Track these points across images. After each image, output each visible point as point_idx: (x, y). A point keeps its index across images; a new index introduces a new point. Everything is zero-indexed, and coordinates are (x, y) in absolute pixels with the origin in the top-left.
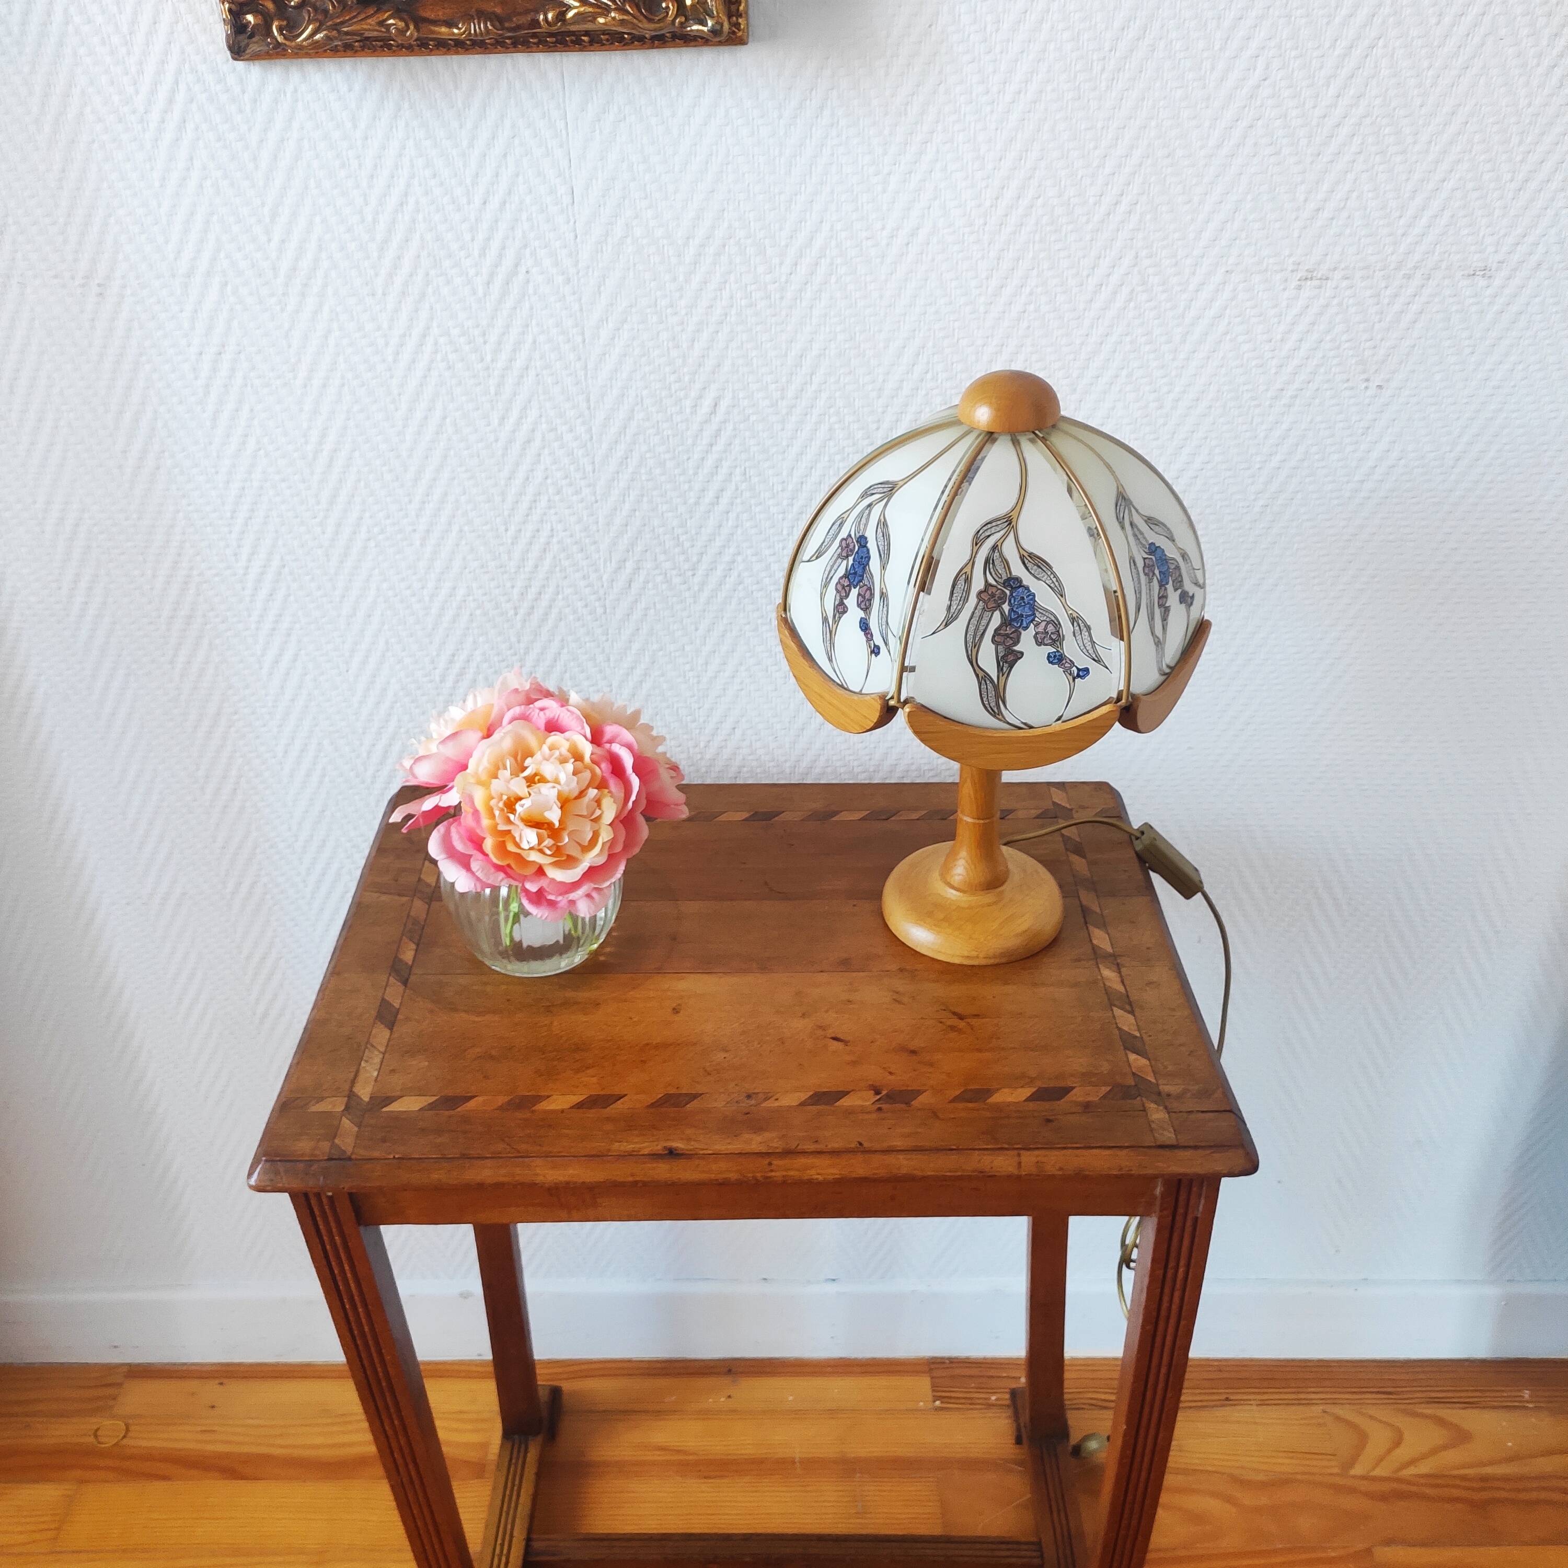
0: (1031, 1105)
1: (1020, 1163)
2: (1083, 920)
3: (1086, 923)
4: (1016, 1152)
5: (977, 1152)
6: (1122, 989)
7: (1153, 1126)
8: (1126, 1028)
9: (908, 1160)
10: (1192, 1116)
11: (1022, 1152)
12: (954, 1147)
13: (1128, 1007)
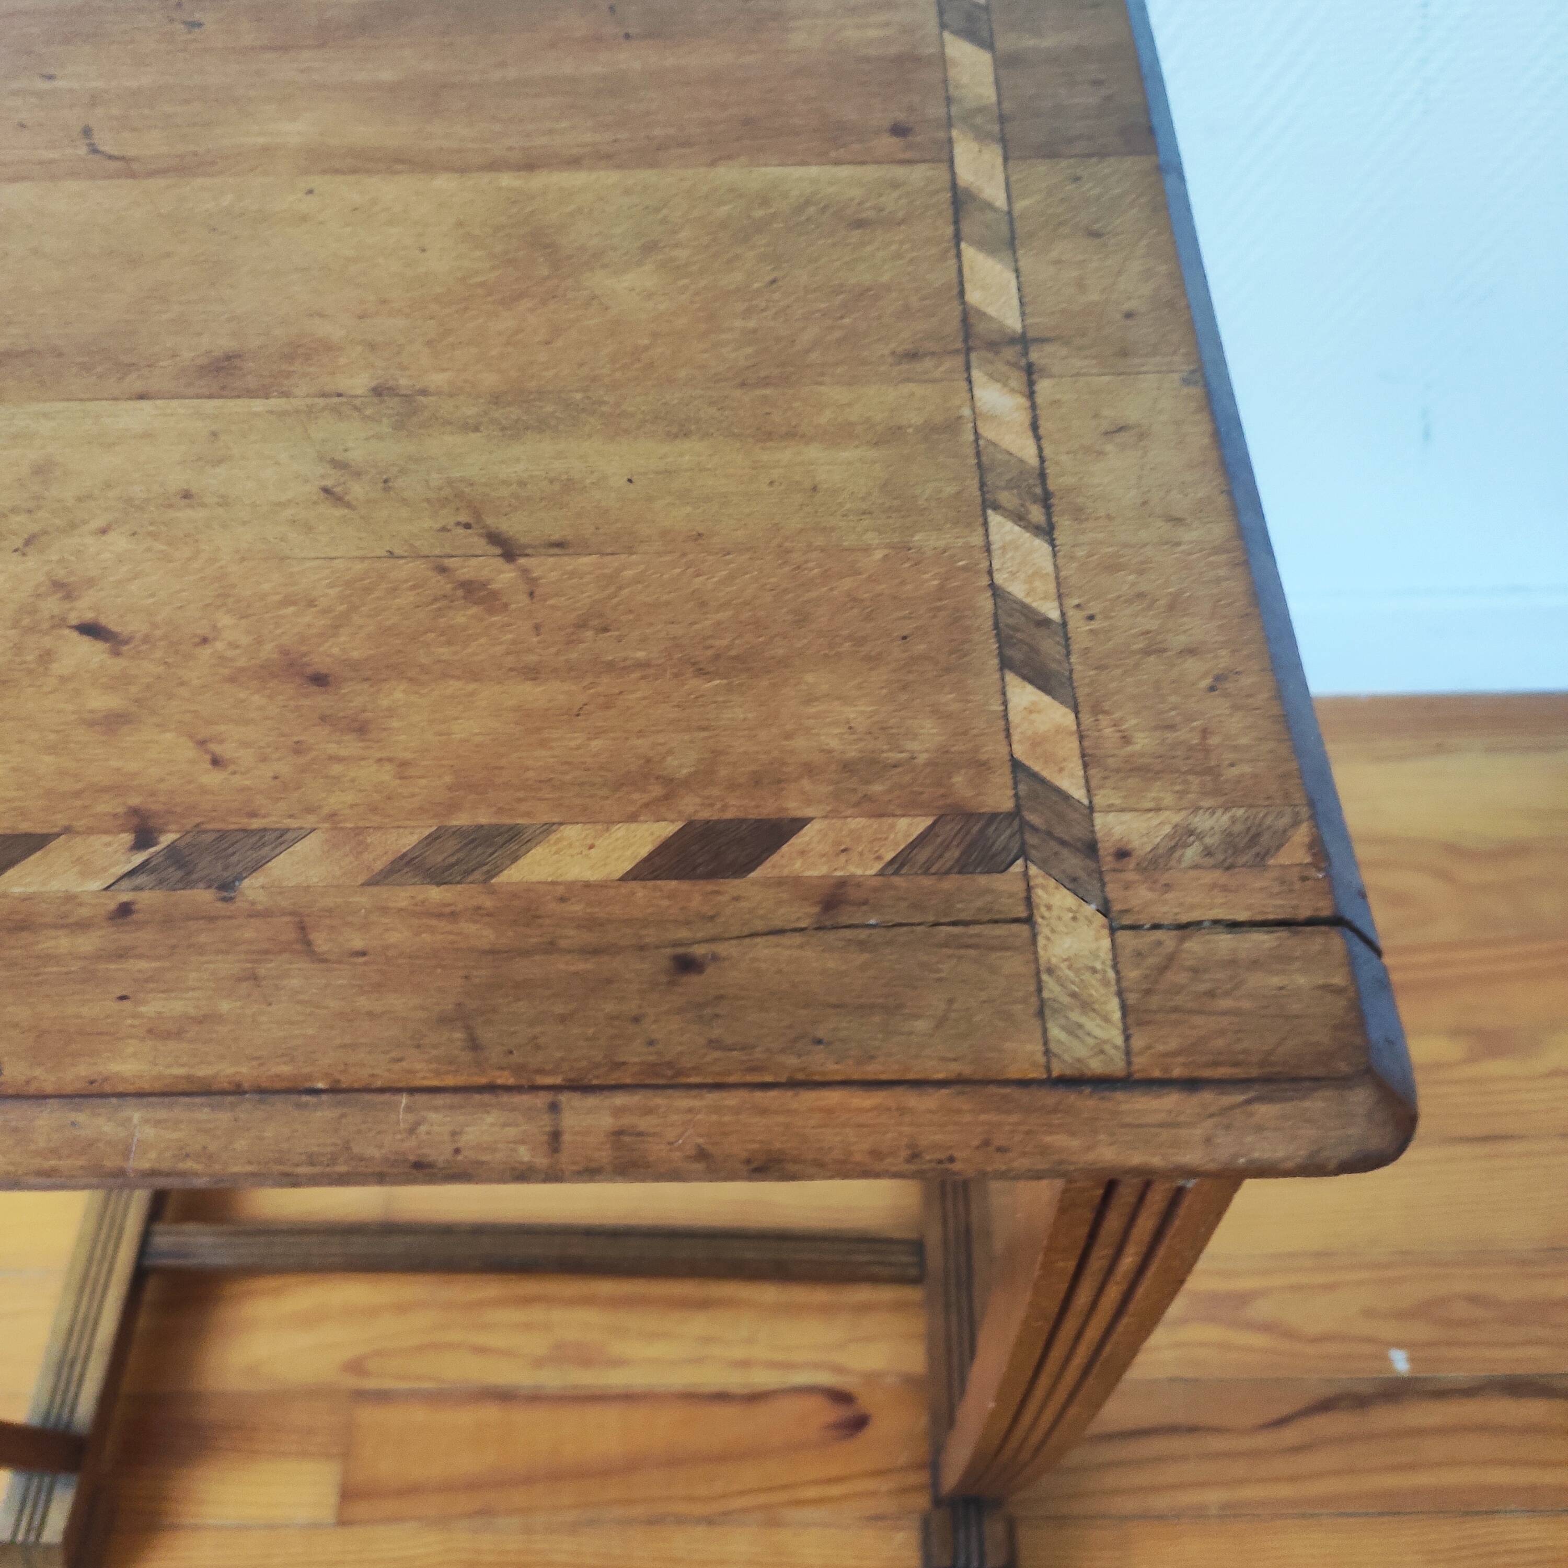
0: (641, 891)
1: (556, 1136)
2: (949, 230)
3: (958, 238)
4: (541, 1100)
5: (404, 1099)
6: (1027, 450)
7: (1052, 988)
8: (1017, 590)
9: (157, 1123)
10: (1195, 946)
11: (563, 1098)
12: (320, 1085)
13: (1036, 514)
